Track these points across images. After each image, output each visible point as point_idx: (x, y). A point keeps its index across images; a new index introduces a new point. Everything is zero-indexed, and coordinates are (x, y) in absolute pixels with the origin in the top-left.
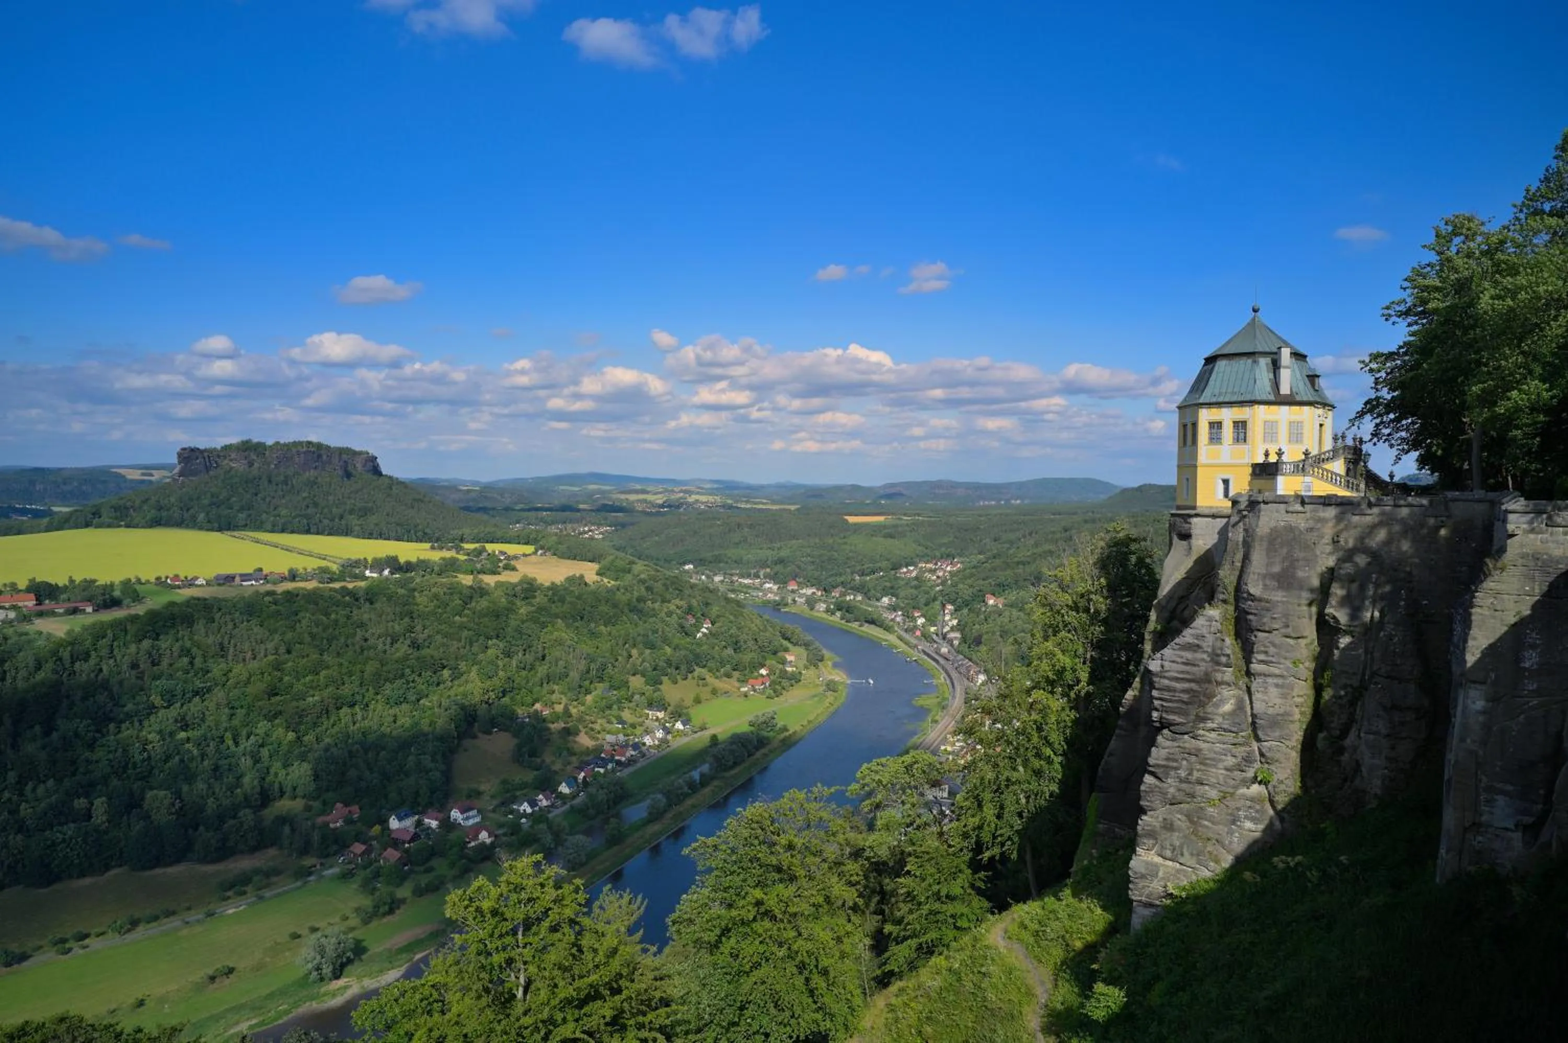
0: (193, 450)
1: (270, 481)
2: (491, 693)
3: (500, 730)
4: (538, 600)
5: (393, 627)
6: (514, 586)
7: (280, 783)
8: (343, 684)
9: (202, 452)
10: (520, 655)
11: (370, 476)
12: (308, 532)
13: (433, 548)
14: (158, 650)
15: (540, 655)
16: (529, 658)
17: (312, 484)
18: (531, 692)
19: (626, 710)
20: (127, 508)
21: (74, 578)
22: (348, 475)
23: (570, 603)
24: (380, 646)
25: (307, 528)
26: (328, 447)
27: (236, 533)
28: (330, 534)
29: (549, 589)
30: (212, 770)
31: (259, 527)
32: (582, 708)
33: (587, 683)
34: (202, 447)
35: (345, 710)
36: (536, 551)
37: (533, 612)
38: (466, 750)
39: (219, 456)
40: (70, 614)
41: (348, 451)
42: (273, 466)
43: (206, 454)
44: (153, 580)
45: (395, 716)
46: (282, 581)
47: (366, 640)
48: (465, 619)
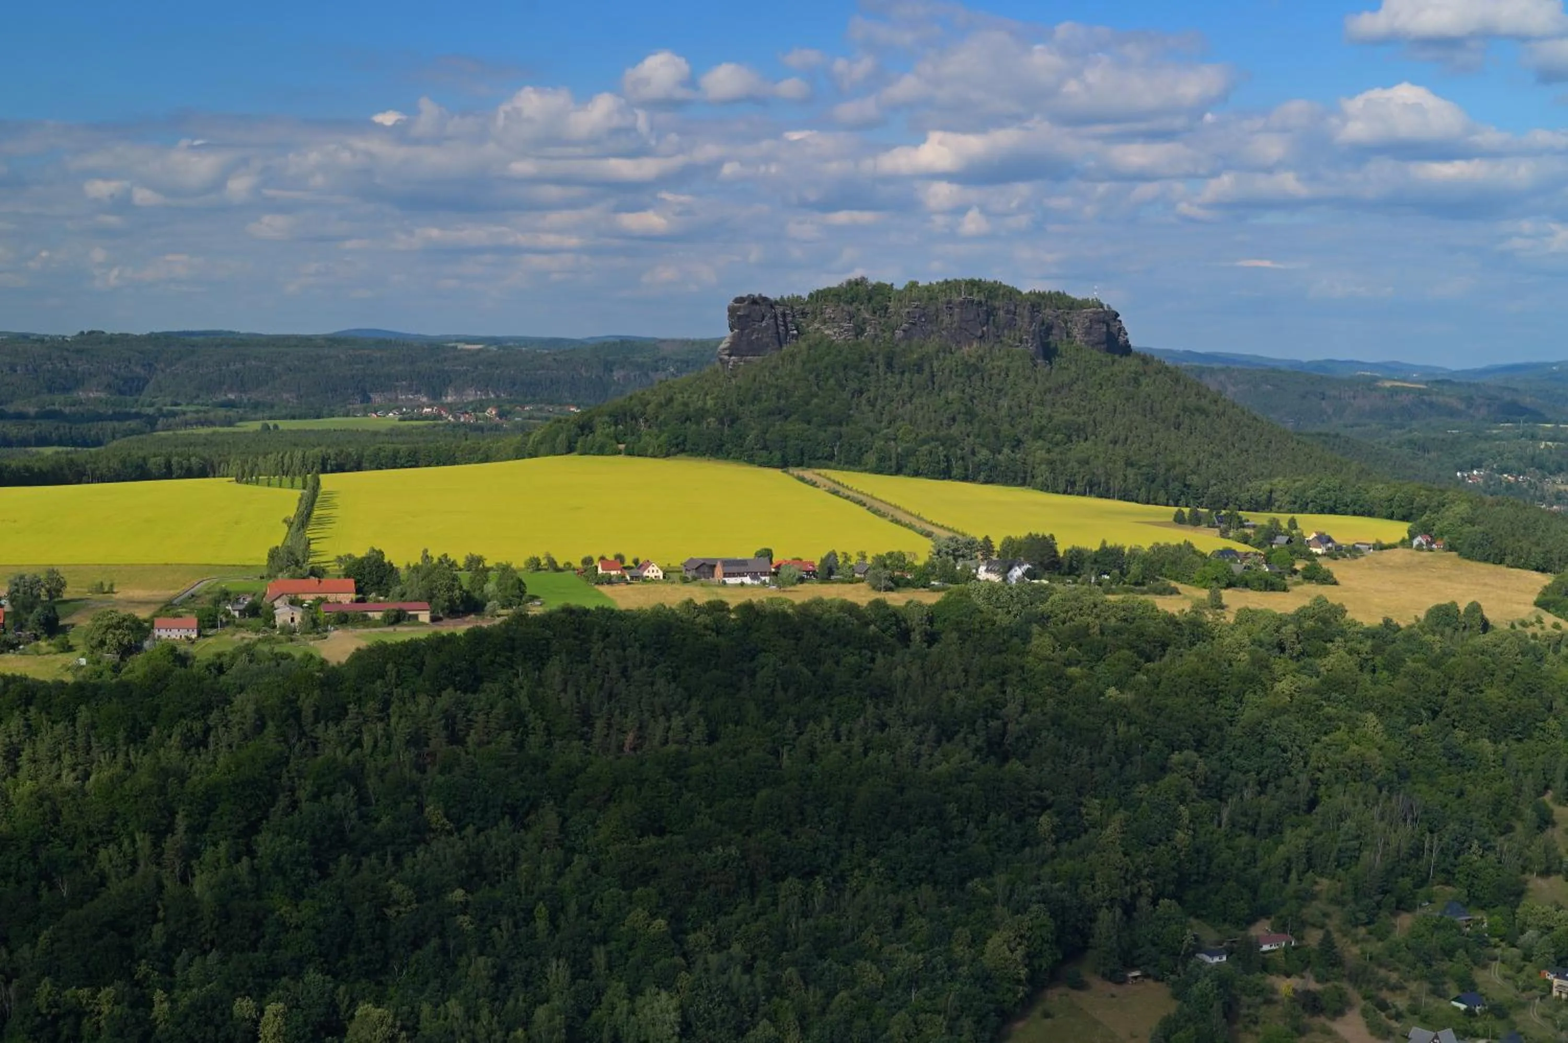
0: (754, 301)
1: (889, 366)
2: (1144, 883)
3: (1146, 976)
4: (1331, 660)
5: (952, 701)
6: (1282, 621)
7: (615, 1029)
8: (803, 822)
9: (772, 305)
10: (1247, 794)
11: (1099, 354)
12: (946, 474)
13: (1179, 520)
14: (467, 712)
15: (1302, 798)
16: (1269, 804)
17: (972, 369)
18: (1255, 891)
19: (1496, 965)
20: (634, 418)
21: (429, 553)
22: (1049, 353)
23: (1413, 675)
24: (909, 744)
25: (943, 465)
26: (1012, 293)
27: (809, 474)
28: (988, 481)
29: (1371, 634)
30: (492, 979)
31: (854, 462)
32: (1376, 947)
33: (1406, 882)
34: (773, 294)
35: (792, 883)
36: (1412, 536)
37: (1307, 691)
38: (1047, 1015)
39: (804, 314)
40: (392, 624)
41: (1058, 300)
42: (899, 333)
43: (779, 310)
44: (577, 564)
45: (901, 910)
46: (801, 580)
47: (883, 726)
48: (1129, 696)
